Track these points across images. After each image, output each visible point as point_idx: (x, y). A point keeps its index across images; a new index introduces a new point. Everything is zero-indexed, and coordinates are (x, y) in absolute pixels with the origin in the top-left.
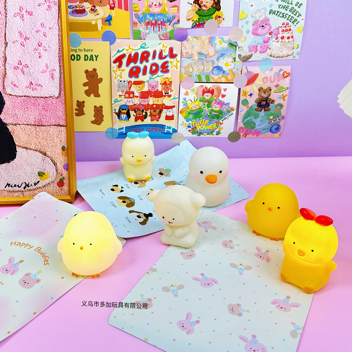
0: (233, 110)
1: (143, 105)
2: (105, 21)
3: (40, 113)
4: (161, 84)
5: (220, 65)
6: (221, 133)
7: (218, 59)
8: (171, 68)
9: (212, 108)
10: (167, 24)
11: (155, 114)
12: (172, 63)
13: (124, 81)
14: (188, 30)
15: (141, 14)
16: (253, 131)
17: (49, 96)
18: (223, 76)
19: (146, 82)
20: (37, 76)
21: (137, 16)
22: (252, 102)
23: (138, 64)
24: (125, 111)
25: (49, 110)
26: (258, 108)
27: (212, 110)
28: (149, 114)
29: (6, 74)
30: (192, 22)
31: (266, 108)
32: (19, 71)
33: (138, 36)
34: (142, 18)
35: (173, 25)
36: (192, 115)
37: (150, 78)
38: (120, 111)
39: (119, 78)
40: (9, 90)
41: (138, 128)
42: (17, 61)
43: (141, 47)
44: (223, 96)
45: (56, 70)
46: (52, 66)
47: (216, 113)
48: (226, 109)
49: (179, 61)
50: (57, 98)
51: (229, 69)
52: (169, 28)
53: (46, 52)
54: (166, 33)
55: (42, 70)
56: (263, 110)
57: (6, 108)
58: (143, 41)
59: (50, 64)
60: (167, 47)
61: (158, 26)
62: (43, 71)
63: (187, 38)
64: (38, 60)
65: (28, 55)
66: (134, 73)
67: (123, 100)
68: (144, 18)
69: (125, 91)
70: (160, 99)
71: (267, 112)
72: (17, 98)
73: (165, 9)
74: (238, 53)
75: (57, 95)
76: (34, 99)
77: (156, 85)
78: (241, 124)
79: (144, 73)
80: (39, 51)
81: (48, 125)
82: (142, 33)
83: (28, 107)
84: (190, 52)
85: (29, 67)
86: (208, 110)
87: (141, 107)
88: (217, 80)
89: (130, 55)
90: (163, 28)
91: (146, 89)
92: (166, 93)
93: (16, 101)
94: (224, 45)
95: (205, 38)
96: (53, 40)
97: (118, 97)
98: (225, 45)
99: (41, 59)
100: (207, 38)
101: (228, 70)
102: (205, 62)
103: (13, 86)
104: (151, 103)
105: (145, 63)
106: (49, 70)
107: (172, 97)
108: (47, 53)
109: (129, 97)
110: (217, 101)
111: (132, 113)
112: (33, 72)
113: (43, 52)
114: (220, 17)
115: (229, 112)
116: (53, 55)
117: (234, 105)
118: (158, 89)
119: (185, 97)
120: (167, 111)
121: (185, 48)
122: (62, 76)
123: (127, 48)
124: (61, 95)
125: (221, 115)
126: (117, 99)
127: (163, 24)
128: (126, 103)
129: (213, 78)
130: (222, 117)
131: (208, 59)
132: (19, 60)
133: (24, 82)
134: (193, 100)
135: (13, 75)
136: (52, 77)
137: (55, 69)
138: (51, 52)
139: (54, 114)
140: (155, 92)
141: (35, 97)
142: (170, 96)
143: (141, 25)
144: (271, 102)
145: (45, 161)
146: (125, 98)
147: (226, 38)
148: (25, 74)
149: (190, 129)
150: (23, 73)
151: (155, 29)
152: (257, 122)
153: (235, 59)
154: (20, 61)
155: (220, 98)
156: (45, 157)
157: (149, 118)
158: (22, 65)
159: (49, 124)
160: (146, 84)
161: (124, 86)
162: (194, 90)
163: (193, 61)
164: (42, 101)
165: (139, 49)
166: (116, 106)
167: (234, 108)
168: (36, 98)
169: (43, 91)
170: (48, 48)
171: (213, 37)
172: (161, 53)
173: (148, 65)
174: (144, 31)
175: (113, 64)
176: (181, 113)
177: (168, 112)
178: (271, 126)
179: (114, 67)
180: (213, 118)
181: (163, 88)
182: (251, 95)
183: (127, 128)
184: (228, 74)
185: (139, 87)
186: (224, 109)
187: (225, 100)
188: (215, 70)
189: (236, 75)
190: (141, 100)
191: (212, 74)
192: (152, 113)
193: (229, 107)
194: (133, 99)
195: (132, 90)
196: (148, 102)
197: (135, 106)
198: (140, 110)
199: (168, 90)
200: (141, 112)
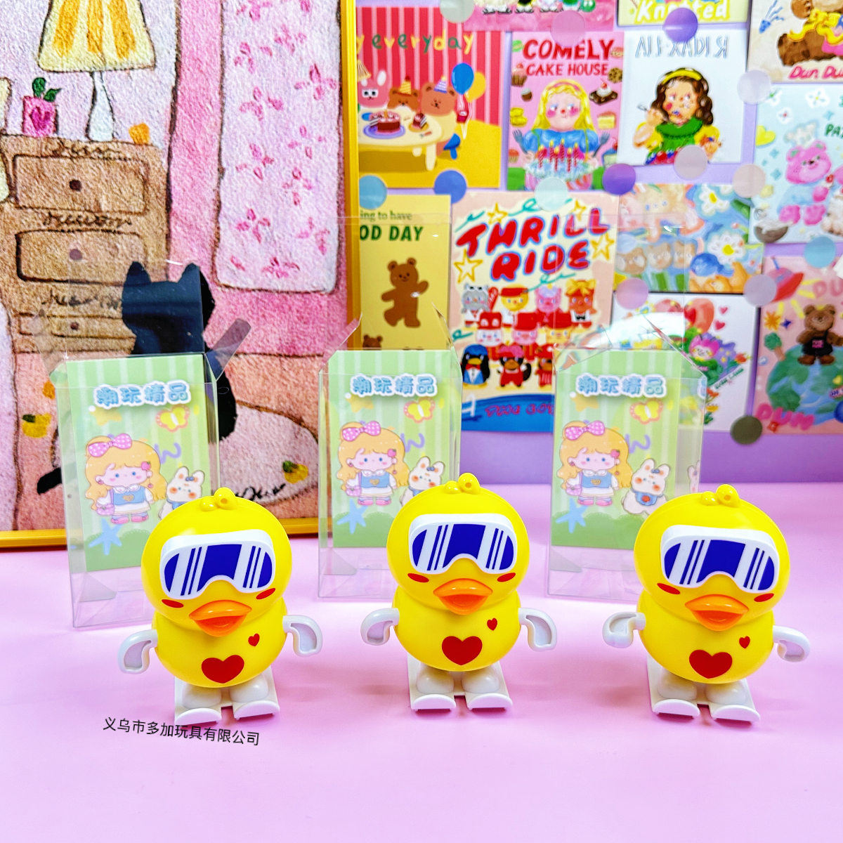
0: (742, 359)
1: (522, 346)
2: (446, 148)
3: (292, 328)
4: (567, 294)
5: (711, 251)
6: (712, 419)
7: (707, 237)
8: (595, 256)
9: (692, 355)
10: (589, 154)
11: (549, 368)
12: (598, 248)
13: (480, 288)
14: (638, 171)
15: (529, 132)
16: (794, 415)
17: (313, 289)
18: (717, 278)
19: (532, 289)
20: (289, 245)
21: (519, 137)
22: (791, 340)
23: (515, 247)
24: (478, 362)
25: (311, 322)
26: (805, 358)
28: (535, 368)
29: (219, 239)
30: (648, 151)
31: (826, 358)
32: (249, 233)
33: (516, 182)
34: (531, 140)
35: (603, 156)
37: (543, 282)
38: (465, 361)
39: (468, 280)
40: (224, 277)
41: (506, 404)
42: (244, 211)
43: (525, 209)
44: (720, 326)
45: (332, 232)
46: (323, 223)
47: (701, 369)
48: (725, 356)
49: (612, 242)
50: (332, 293)
51: (734, 260)
52: (592, 164)
53: (310, 192)
54: (585, 178)
55: (299, 232)
56: (817, 362)
57: (217, 317)
58: (529, 195)
59: (319, 219)
60: (584, 208)
61: (566, 159)
62: (302, 233)
63: (634, 189)
64: (292, 209)
65: (269, 197)
66: (504, 268)
67: (474, 332)
68: (534, 141)
69: (481, 311)
70: (563, 332)
71: (828, 368)
72: (243, 295)
73: (584, 121)
74: (754, 222)
75: (330, 286)
76: (280, 297)
77: (556, 298)
78: (763, 398)
79: (529, 269)
80: (294, 189)
81: (309, 356)
82: (528, 176)
83: (266, 315)
84: (640, 220)
85: (272, 224)
87: (516, 350)
88: (704, 286)
89: (497, 227)
90: (579, 165)
91: (531, 307)
92: (578, 318)
93: (240, 301)
94: (721, 205)
95: (677, 188)
96: (326, 164)
97: (462, 326)
98: (725, 205)
99: (298, 207)
100: (680, 187)
101: (730, 263)
102: (675, 245)
103: (234, 268)
104: (541, 341)
105: (531, 245)
106: (315, 231)
107: (593, 328)
108: (311, 194)
109: (490, 327)
110: (706, 337)
111: (495, 366)
112: (280, 236)
113: (302, 192)
114: (711, 140)
115: (734, 365)
116: (326, 199)
117: (745, 346)
118: (559, 309)
121: (627, 212)
122: (344, 244)
123: (492, 210)
124: (341, 288)
125: (712, 373)
126: (459, 332)
127: (579, 153)
128: (481, 341)
129: (694, 282)
130: (717, 379)
131: (682, 236)
132: (249, 207)
133: (259, 258)
135: (234, 243)
136: (322, 248)
137: (329, 229)
138: (321, 193)
139: (322, 329)
140: (552, 315)
141: (282, 292)
142: (587, 325)
143: (529, 158)
144: (835, 341)
145: (299, 436)
146: (481, 327)
147: (726, 188)
148: (263, 240)
150: (259, 237)
151: (560, 167)
152: (804, 391)
153: (746, 237)
154: (252, 211)
155: (713, 331)
156: (299, 429)
157: (534, 379)
158: (256, 221)
159: (310, 353)
160: (532, 295)
161: (478, 301)
162: (646, 311)
163: (646, 242)
164: (297, 302)
165: (520, 212)
167: (745, 356)
168: (285, 294)
169: (300, 279)
170: (314, 183)
171: (696, 187)
172: (571, 222)
173: (540, 250)
174: (532, 171)
175: (456, 249)
178: (837, 403)
179: (458, 254)
181: (572, 305)
182: (787, 324)
183: (480, 403)
184: (731, 273)
185: (515, 302)
186: (720, 357)
187: (724, 336)
188: (698, 264)
189: (751, 277)
190: (518, 333)
191: (691, 272)
192: (542, 365)
193: (734, 353)
194: (498, 331)
195: (496, 309)
196: (534, 338)
197: (503, 350)
198: (513, 358)
199: (584, 311)
200: (517, 365)
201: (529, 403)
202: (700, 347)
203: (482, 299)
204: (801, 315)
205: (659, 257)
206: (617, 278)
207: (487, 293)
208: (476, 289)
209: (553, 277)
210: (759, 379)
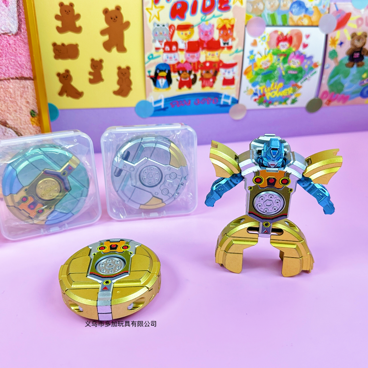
0: (316, 66)
4: (217, 28)
6: (297, 101)
8: (234, 4)
9: (289, 65)
11: (207, 76)
13: (164, 26)
16: (340, 96)
18: (305, 16)
19: (196, 25)
22: (342, 54)
24: (164, 74)
26: (349, 63)
27: (289, 68)
28: (199, 76)
31: (360, 63)
36: (260, 76)
37: (203, 20)
38: (156, 74)
39: (155, 20)
44: (305, 46)
47: (294, 73)
48: (307, 65)
51: (314, 5)
56: (355, 66)
66: (178, 12)
67: (161, 55)
69: (165, 41)
70: (215, 53)
71: (360, 69)
78: (325, 87)
79: (194, 11)
86: (283, 67)
87: (187, 65)
88: (297, 22)
91: (195, 37)
92: (224, 44)
97: (153, 51)
101: (312, 7)
104: (202, 59)
107: (233, 50)
109: (171, 51)
110: (297, 53)
111: (175, 76)
115: (312, 69)
117: (318, 59)
118: (213, 39)
119: (251, 48)
120: (226, 71)
124: (22, 31)
125: (300, 75)
126: (152, 55)
128: (166, 60)
129: (292, 19)
130: (302, 78)
134: (263, 54)
142: (230, 48)
146: (165, 51)
149: (256, 97)
152: (347, 83)
155: (301, 49)
157: (199, 83)
160: (196, 29)
161: (163, 34)
162: (264, 38)
166: (150, 66)
167: (318, 64)
176: (246, 73)
177: (227, 73)
178: (362, 88)
179: (148, 3)
180: (289, 79)
181: (221, 35)
182: (341, 44)
183: (166, 100)
184: (312, 13)
185: (186, 34)
186: (304, 65)
187: (307, 52)
188: (294, 7)
189: (323, 15)
190: (188, 54)
191: (290, 13)
192: (203, 75)
193: (312, 62)
194: (176, 54)
195: (174, 39)
196: (198, 58)
197: (180, 66)
198: (186, 71)
199: (228, 39)
200: (188, 75)
201: (196, 98)
202: (294, 60)
203: (165, 33)
204: (349, 38)
205: (272, 4)
206: (248, 17)
207: (168, 29)
208: (161, 26)
209: (209, 16)
210: (324, 77)
